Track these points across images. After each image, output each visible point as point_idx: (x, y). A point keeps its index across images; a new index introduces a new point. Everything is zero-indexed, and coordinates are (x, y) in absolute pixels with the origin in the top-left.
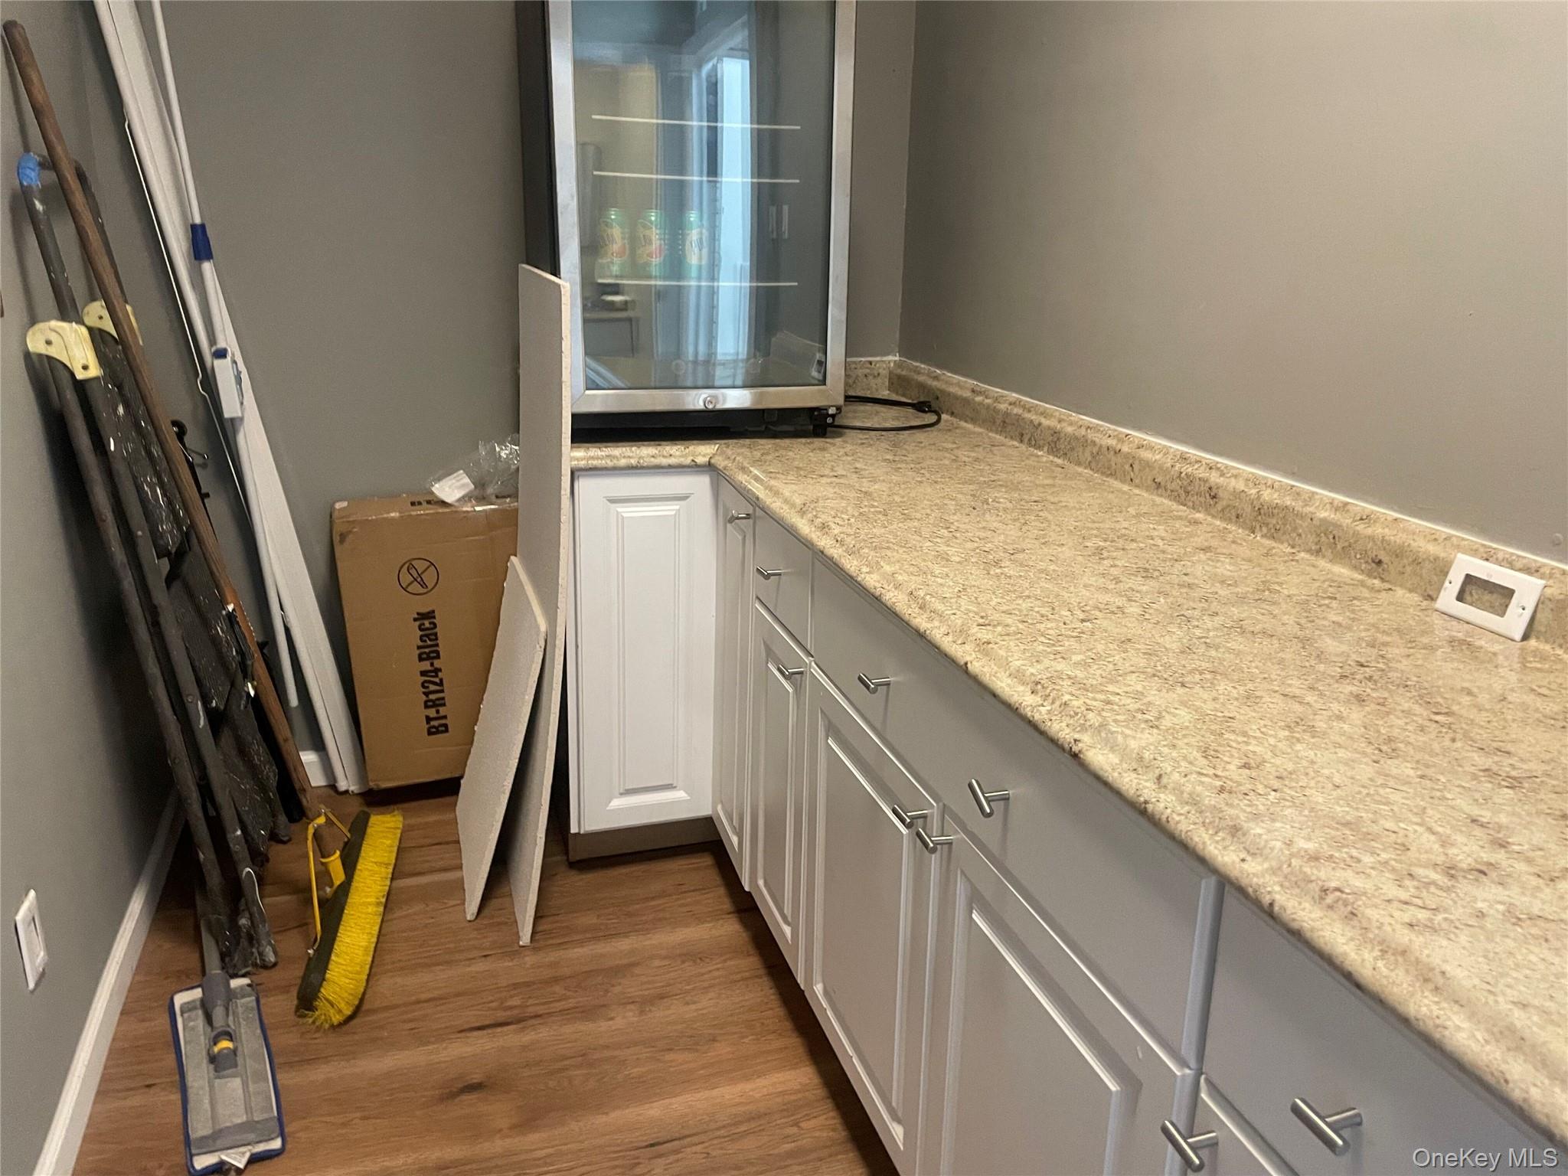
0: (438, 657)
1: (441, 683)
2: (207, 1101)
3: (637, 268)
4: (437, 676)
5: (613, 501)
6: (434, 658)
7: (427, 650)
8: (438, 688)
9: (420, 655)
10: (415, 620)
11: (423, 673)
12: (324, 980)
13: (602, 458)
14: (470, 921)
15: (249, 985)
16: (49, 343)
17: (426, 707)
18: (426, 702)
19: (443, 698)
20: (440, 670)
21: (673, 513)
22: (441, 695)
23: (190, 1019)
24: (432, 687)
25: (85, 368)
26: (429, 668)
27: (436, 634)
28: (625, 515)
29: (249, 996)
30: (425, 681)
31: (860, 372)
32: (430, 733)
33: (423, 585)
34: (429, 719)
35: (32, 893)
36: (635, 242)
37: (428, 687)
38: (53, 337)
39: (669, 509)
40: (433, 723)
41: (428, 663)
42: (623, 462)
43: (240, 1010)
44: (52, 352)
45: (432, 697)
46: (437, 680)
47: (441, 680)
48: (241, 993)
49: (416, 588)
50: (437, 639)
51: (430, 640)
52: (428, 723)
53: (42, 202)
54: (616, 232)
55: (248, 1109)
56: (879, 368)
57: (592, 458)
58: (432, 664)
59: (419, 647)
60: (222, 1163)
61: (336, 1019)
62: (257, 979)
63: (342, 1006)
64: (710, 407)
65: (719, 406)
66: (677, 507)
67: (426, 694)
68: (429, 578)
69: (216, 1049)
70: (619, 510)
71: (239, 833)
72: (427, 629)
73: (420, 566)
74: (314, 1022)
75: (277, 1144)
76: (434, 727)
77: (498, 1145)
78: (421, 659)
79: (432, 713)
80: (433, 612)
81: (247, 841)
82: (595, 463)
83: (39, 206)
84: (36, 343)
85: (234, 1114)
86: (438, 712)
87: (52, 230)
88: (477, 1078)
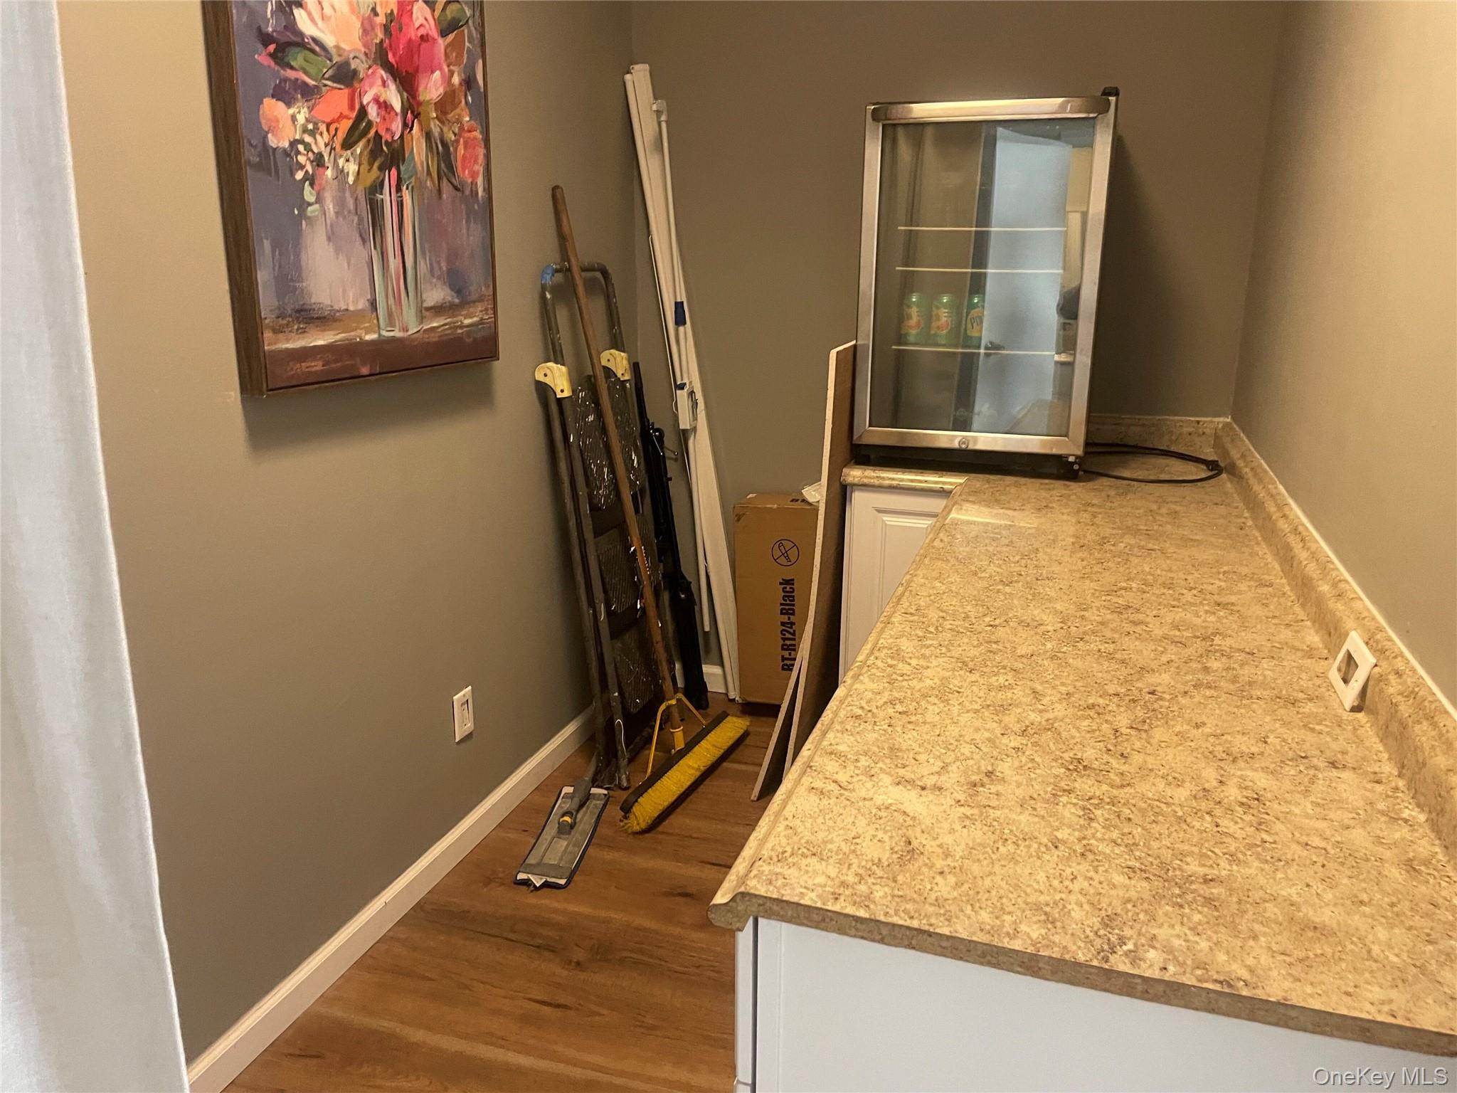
0: (793, 614)
1: (794, 634)
2: (544, 847)
3: (929, 339)
4: (791, 628)
5: (879, 511)
6: (791, 614)
7: (787, 607)
8: (790, 636)
9: (782, 610)
10: (781, 584)
11: (783, 624)
12: (636, 801)
13: (874, 478)
14: (753, 801)
15: (605, 795)
16: (545, 375)
17: (783, 649)
18: (783, 645)
19: (794, 645)
20: (794, 624)
21: (926, 526)
22: (793, 642)
23: (564, 802)
24: (788, 636)
25: (562, 391)
26: (786, 620)
27: (793, 597)
28: (888, 523)
29: (601, 800)
30: (783, 630)
31: (1185, 430)
32: (783, 669)
33: (788, 558)
34: (783, 659)
35: (470, 687)
36: (929, 317)
37: (784, 635)
38: (548, 372)
39: (924, 523)
40: (786, 662)
41: (786, 617)
42: (887, 482)
43: (592, 806)
44: (547, 381)
45: (788, 642)
46: (791, 631)
47: (794, 631)
48: (596, 796)
49: (783, 560)
50: (793, 600)
51: (790, 601)
52: (783, 661)
53: (550, 294)
54: (914, 311)
55: (561, 859)
56: (1206, 427)
57: (866, 477)
58: (789, 619)
59: (782, 604)
60: (529, 880)
61: (637, 828)
62: (612, 793)
63: (641, 821)
64: (964, 446)
65: (971, 447)
66: (930, 522)
67: (784, 639)
68: (793, 554)
69: (561, 820)
70: (884, 519)
71: (616, 694)
72: (787, 592)
73: (788, 545)
74: (623, 826)
75: (562, 882)
76: (786, 665)
77: (677, 931)
78: (782, 613)
79: (786, 654)
80: (793, 580)
81: (622, 703)
82: (866, 481)
83: (548, 296)
84: (539, 376)
85: (552, 859)
86: (790, 654)
87: (555, 312)
88: (693, 890)
